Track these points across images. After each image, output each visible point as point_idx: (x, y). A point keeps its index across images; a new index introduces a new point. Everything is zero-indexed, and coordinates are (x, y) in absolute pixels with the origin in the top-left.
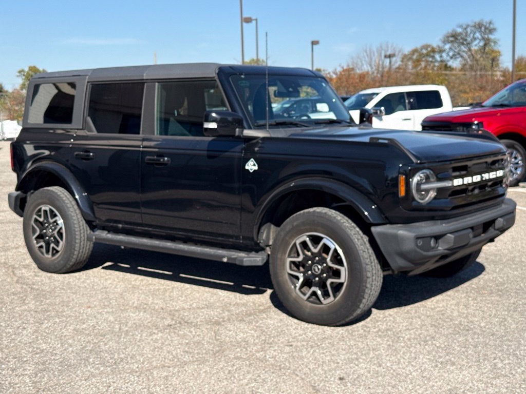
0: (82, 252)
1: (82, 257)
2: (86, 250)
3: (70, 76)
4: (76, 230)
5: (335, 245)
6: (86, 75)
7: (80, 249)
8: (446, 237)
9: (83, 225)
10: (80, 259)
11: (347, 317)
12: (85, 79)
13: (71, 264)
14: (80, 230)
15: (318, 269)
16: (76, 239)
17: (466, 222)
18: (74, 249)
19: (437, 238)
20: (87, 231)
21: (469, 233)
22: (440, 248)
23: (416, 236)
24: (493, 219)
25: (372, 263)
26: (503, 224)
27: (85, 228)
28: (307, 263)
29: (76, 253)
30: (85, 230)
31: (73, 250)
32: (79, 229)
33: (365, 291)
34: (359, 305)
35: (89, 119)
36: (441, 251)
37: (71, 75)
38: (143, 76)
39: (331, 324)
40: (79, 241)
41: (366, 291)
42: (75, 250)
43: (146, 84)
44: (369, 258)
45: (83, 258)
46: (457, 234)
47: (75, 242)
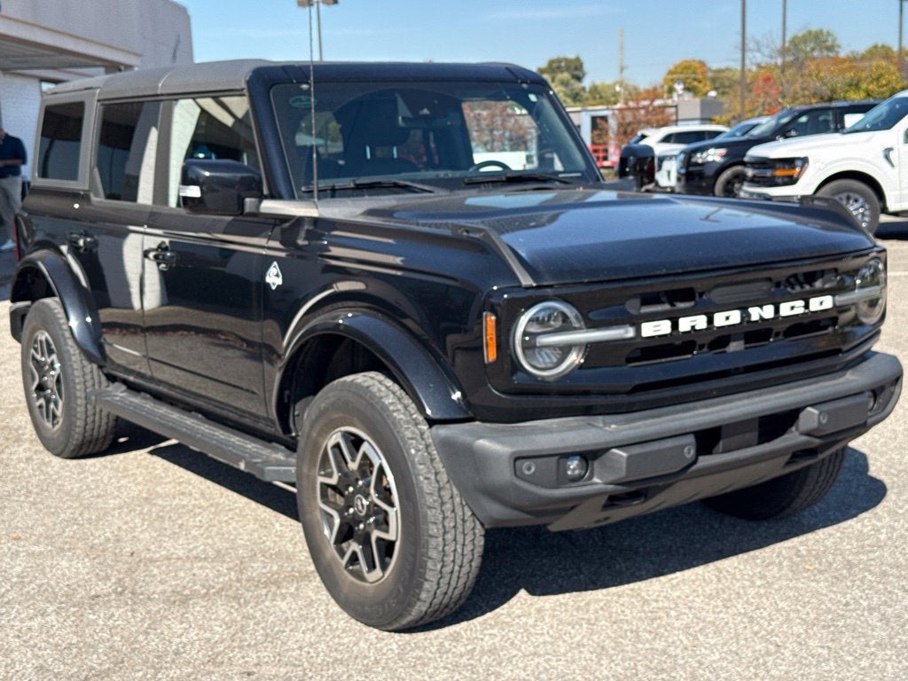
0: (94, 421)
1: (96, 431)
2: (101, 418)
3: (81, 90)
4: (77, 381)
5: (380, 459)
6: (96, 88)
7: (87, 417)
8: (608, 455)
9: (92, 372)
10: (92, 435)
11: (401, 616)
12: (94, 94)
13: (74, 442)
14: (85, 382)
15: (362, 505)
16: (76, 398)
17: (682, 419)
18: (75, 416)
19: (589, 456)
20: (100, 383)
21: (683, 447)
22: (596, 480)
23: (513, 453)
24: (798, 406)
25: (442, 504)
26: (820, 422)
27: (96, 378)
28: (347, 489)
29: (80, 423)
30: (97, 381)
31: (74, 419)
32: (82, 380)
33: (426, 565)
34: (419, 594)
35: (96, 171)
36: (599, 486)
37: (82, 87)
38: (157, 87)
39: (383, 625)
40: (84, 402)
41: (430, 564)
42: (77, 419)
43: (162, 105)
44: (436, 494)
45: (99, 432)
46: (637, 450)
47: (76, 404)
